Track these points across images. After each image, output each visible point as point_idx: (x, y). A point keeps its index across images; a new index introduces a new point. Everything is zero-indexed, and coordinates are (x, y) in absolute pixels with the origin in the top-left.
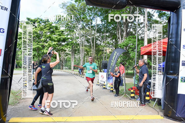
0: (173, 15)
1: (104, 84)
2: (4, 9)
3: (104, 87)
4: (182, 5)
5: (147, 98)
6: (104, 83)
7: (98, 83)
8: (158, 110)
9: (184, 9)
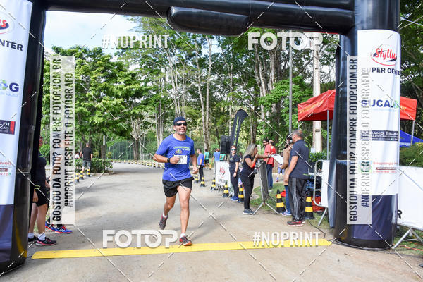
0: (345, 41)
1: (226, 186)
2: (16, 47)
3: (226, 192)
4: (357, 22)
5: (309, 209)
6: (226, 184)
7: (213, 186)
8: (326, 231)
9: (363, 29)
